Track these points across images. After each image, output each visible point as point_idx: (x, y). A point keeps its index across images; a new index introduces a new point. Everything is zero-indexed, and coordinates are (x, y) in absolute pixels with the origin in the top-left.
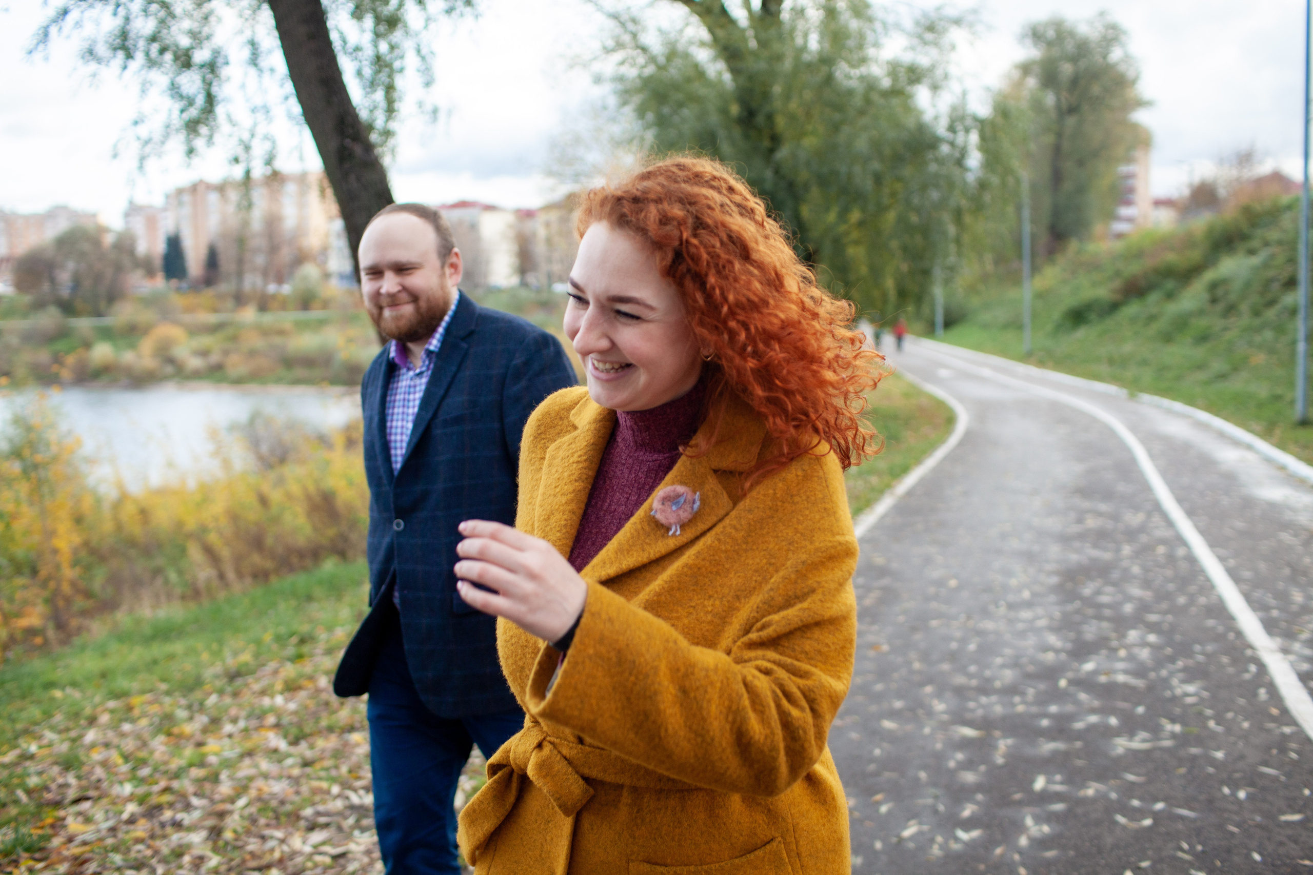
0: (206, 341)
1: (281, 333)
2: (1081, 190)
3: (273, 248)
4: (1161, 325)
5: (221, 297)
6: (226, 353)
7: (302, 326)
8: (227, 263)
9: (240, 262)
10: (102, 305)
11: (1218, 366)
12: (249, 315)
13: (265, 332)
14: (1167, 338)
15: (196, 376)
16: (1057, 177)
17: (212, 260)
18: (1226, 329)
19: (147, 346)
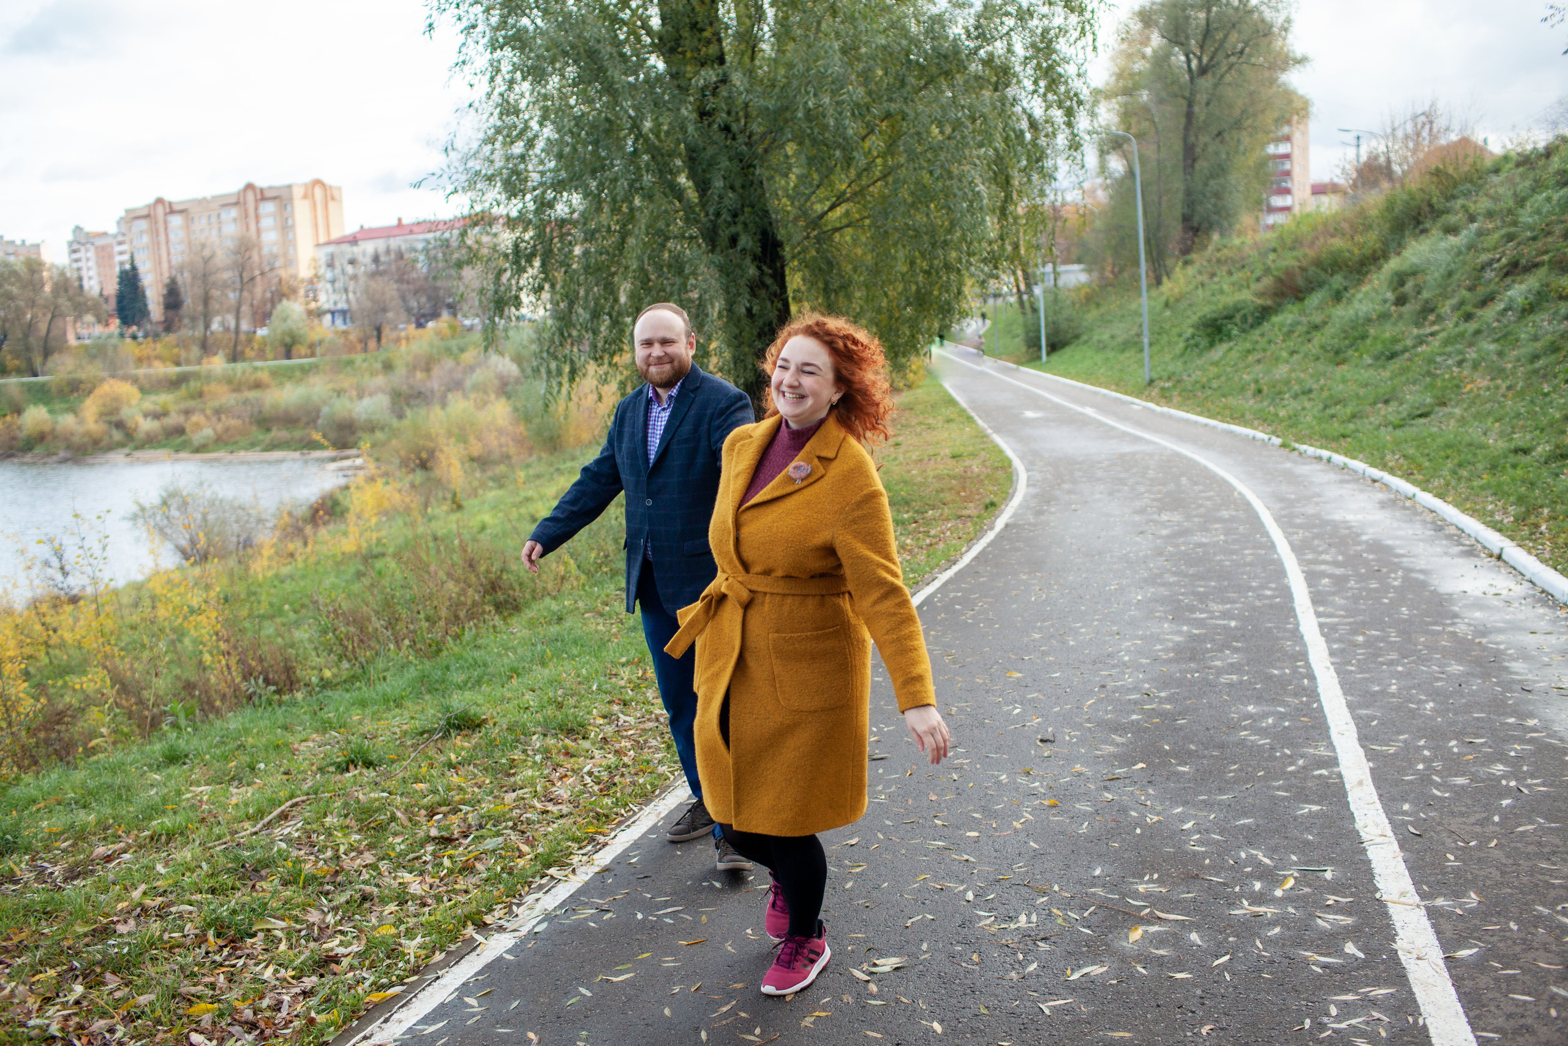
0: (164, 398)
1: (258, 385)
2: (1220, 170)
3: (245, 282)
4: (1327, 336)
5: (183, 344)
6: (187, 413)
7: (281, 376)
8: (190, 302)
9: (206, 300)
10: (38, 361)
11: (1414, 396)
12: (218, 364)
13: (235, 385)
14: (1338, 356)
15: (150, 442)
16: (1190, 155)
17: (173, 299)
18: (1421, 341)
19: (91, 408)
